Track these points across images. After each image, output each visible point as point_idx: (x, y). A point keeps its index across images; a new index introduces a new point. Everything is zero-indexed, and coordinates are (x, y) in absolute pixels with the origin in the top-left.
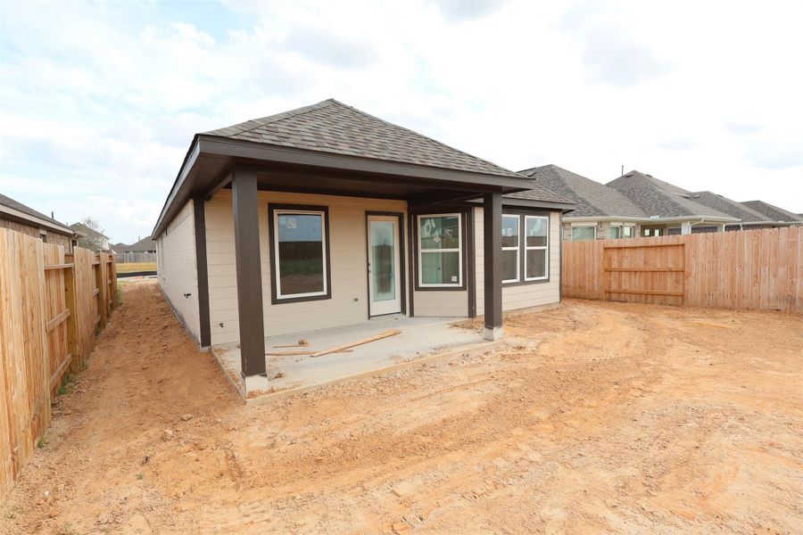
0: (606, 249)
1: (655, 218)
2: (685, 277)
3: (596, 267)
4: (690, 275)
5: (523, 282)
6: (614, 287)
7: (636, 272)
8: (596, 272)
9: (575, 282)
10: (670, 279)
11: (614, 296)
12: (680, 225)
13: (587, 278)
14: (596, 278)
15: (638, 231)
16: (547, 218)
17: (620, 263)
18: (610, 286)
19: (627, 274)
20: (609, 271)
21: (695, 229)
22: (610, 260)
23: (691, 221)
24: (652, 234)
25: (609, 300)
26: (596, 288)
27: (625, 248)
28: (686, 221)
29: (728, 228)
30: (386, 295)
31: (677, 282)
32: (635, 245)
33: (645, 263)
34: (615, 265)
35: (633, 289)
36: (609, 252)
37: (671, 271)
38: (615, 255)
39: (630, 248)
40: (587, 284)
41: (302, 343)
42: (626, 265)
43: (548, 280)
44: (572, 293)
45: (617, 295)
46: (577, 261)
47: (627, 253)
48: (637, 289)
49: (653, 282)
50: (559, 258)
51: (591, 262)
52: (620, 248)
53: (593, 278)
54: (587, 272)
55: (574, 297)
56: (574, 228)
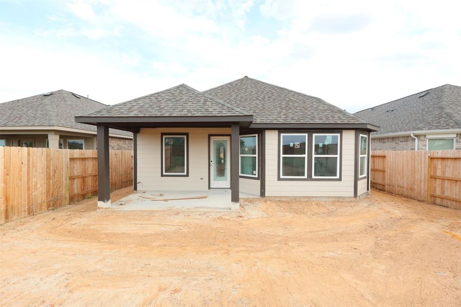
0: (432, 159)
3: (423, 173)
5: (310, 178)
6: (438, 192)
7: (456, 181)
8: (423, 178)
9: (407, 184)
11: (438, 201)
13: (416, 183)
14: (422, 183)
17: (444, 172)
18: (434, 191)
19: (449, 182)
20: (433, 178)
22: (435, 168)
25: (434, 204)
26: (423, 192)
27: (448, 158)
30: (222, 178)
32: (456, 156)
34: (439, 173)
35: (454, 197)
36: (435, 161)
38: (439, 164)
39: (452, 159)
40: (416, 187)
41: (161, 195)
42: (448, 174)
43: (339, 180)
44: (405, 193)
45: (440, 199)
46: (410, 167)
47: (449, 163)
48: (457, 197)
51: (420, 169)
52: (443, 159)
53: (420, 183)
54: (416, 177)
55: (407, 197)
56: (430, 140)
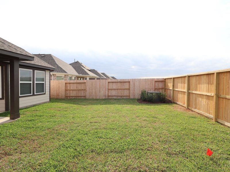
0: (66, 83)
1: (81, 75)
2: (86, 92)
3: (63, 89)
4: (87, 91)
5: (34, 95)
6: (68, 95)
7: (74, 90)
9: (56, 94)
10: (82, 92)
12: (87, 77)
13: (60, 92)
14: (63, 92)
15: (76, 78)
16: (44, 72)
17: (70, 88)
19: (72, 91)
20: (67, 90)
21: (90, 79)
22: (67, 86)
23: (89, 77)
24: (81, 79)
28: (88, 76)
29: (97, 79)
31: (84, 93)
33: (77, 88)
34: (68, 88)
35: (73, 95)
37: (83, 90)
39: (73, 83)
40: (60, 94)
43: (45, 94)
45: (69, 97)
46: (57, 87)
47: (72, 85)
49: (78, 93)
50: (49, 86)
51: (62, 87)
52: (70, 83)
54: (60, 90)
56: (57, 76)
